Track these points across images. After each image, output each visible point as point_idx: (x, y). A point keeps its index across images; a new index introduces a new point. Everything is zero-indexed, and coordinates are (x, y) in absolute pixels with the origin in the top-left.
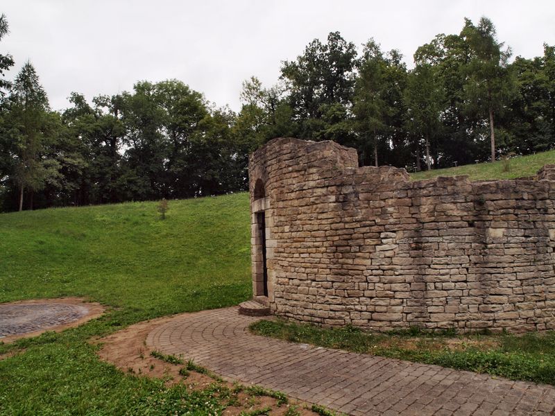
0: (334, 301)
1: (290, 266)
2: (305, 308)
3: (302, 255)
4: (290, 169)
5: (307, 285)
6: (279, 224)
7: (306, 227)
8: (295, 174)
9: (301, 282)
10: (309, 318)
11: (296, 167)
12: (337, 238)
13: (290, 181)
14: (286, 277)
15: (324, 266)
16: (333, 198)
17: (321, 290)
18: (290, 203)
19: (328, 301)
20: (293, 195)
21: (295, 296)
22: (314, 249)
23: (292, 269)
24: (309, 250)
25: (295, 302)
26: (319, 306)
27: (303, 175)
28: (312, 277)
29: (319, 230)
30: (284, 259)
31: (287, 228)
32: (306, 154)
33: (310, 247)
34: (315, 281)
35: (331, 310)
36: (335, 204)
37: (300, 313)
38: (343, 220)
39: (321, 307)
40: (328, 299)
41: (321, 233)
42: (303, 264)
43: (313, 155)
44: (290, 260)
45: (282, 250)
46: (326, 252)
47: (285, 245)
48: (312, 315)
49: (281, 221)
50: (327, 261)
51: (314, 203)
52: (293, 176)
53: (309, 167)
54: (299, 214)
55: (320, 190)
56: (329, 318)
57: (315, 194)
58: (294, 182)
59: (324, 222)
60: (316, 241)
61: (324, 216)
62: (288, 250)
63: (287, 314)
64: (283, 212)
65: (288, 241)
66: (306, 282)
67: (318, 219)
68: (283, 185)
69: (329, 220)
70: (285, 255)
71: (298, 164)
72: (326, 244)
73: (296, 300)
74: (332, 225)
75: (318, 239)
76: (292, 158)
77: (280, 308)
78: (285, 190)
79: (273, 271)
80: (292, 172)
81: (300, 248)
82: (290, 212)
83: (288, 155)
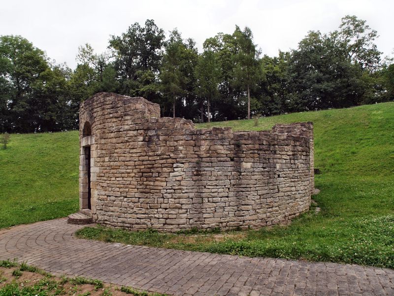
0: (140, 212)
1: (108, 186)
2: (119, 217)
3: (117, 179)
4: (111, 115)
5: (121, 200)
6: (101, 155)
7: (120, 159)
8: (114, 120)
9: (116, 198)
10: (122, 224)
11: (116, 115)
12: (143, 167)
13: (110, 125)
14: (105, 195)
15: (134, 187)
16: (141, 138)
17: (131, 204)
18: (109, 140)
19: (135, 212)
20: (112, 135)
21: (111, 209)
22: (127, 174)
23: (110, 189)
24: (123, 175)
25: (111, 213)
26: (129, 216)
27: (120, 121)
28: (125, 194)
29: (130, 161)
30: (104, 181)
31: (107, 159)
32: (123, 106)
33: (123, 173)
34: (126, 197)
35: (138, 218)
36: (142, 143)
37: (115, 221)
38: (147, 154)
39: (130, 216)
40: (136, 210)
41: (132, 163)
42: (118, 185)
43: (128, 107)
44: (109, 182)
45: (103, 175)
46: (135, 177)
47: (105, 171)
48: (123, 222)
49: (102, 154)
50: (136, 183)
51: (127, 141)
52: (113, 121)
53: (125, 115)
54: (116, 149)
55: (132, 132)
56: (136, 224)
57: (128, 135)
58: (113, 125)
59: (134, 155)
60: (128, 169)
61: (134, 151)
62: (107, 175)
63: (105, 222)
64: (105, 147)
65: (107, 168)
66: (119, 198)
67: (130, 153)
68: (105, 127)
69: (138, 154)
70: (105, 178)
71: (117, 112)
72: (135, 171)
73: (112, 212)
74: (140, 158)
75: (129, 167)
76: (113, 108)
77: (100, 217)
78: (106, 131)
79: (95, 190)
80: (112, 118)
81: (116, 173)
82: (109, 147)
83: (110, 105)
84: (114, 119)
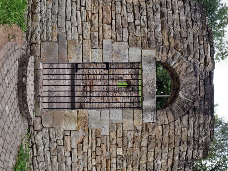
1: (83, 153)
4: (177, 158)
6: (125, 140)
8: (169, 163)
9: (70, 167)
13: (165, 156)
14: (72, 149)
18: (144, 155)
20: (151, 159)
21: (55, 159)
23: (80, 157)
25: (49, 160)
30: (90, 145)
31: (120, 151)
37: (40, 165)
44: (89, 155)
45: (99, 145)
47: (104, 148)
49: (128, 142)
54: (132, 166)
58: (163, 161)
62: (98, 153)
64: (137, 147)
65: (108, 153)
68: (163, 146)
70: (94, 149)
71: (178, 166)
73: (51, 161)
76: (186, 159)
77: (39, 137)
78: (158, 149)
79: (77, 125)
80: (173, 159)
81: (101, 167)
82: (135, 155)
83: (191, 157)
84: (171, 163)
